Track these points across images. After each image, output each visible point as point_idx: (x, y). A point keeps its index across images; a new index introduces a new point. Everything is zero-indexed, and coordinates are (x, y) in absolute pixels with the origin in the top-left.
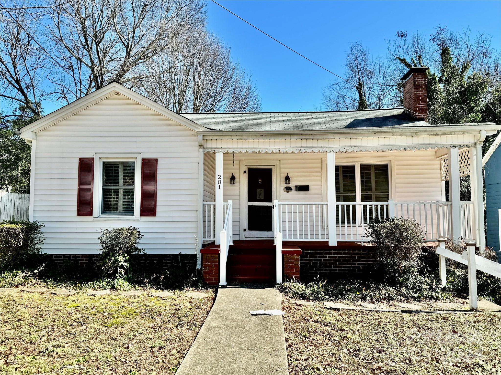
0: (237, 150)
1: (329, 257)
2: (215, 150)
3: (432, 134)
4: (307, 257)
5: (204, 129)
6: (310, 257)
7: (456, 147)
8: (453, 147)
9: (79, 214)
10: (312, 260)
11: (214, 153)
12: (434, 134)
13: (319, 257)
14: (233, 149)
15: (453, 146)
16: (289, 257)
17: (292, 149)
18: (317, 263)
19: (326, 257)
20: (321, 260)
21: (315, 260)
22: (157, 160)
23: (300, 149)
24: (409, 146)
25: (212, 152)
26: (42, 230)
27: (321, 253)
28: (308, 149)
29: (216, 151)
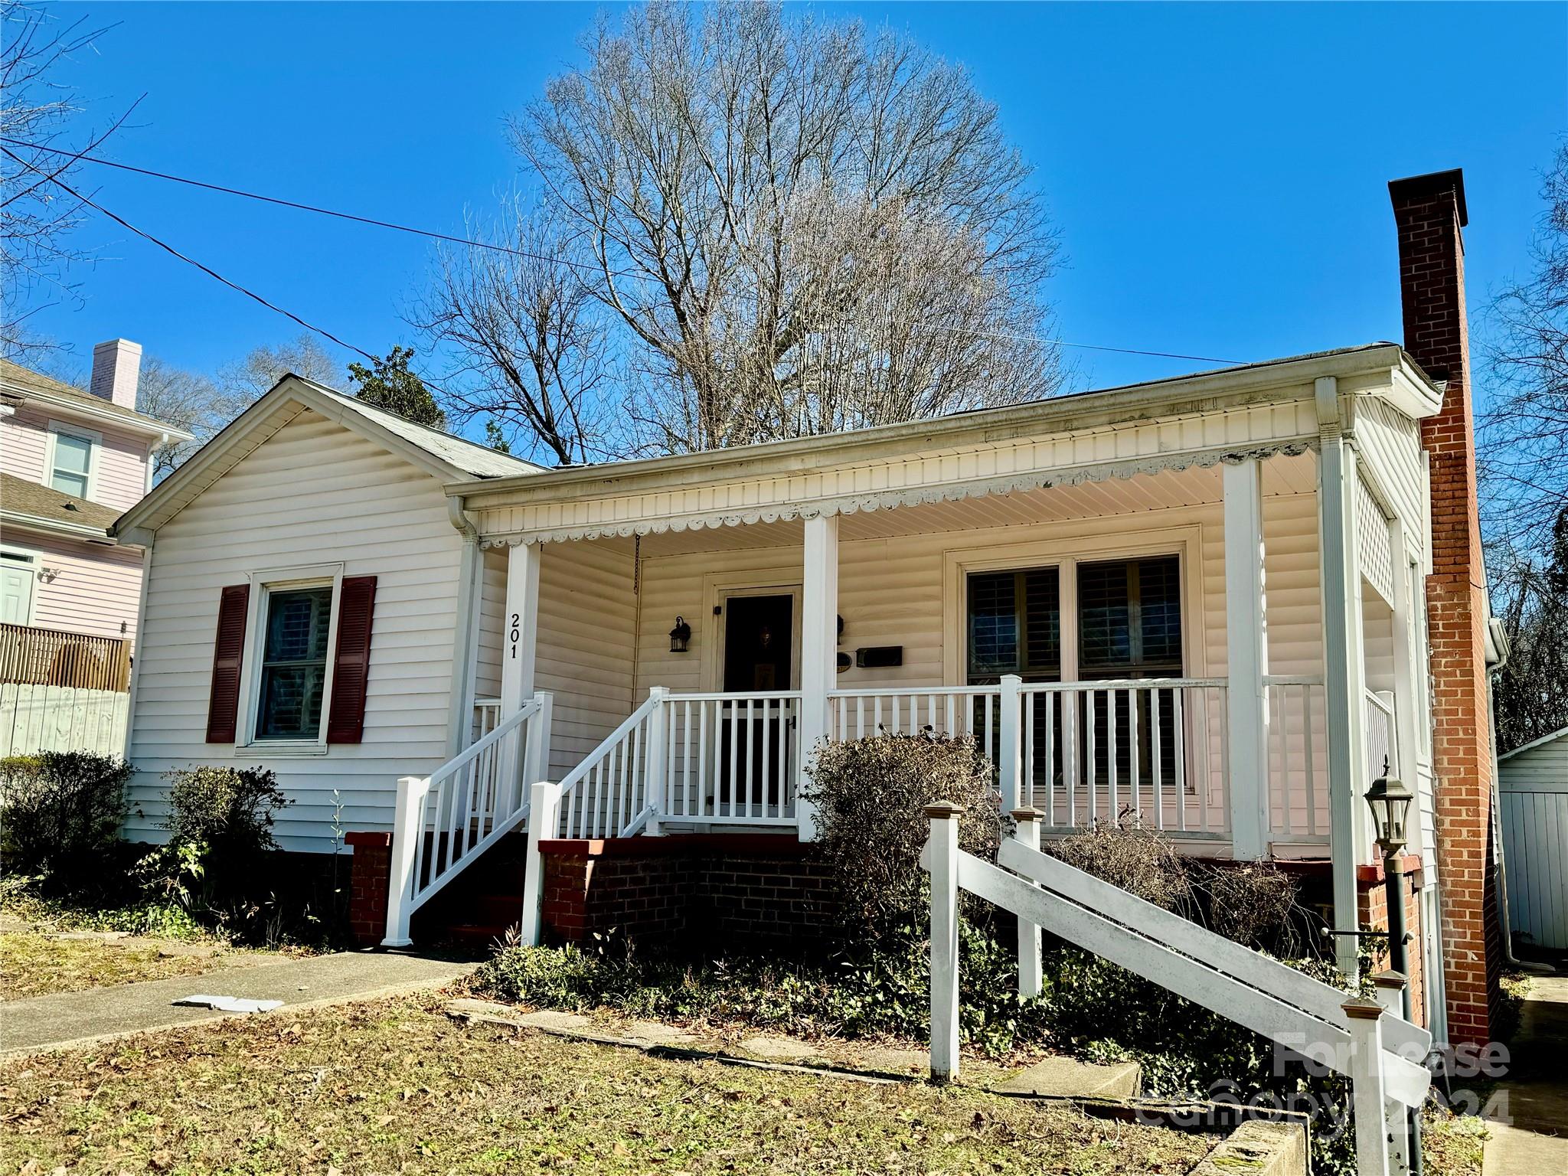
0: (560, 532)
1: (796, 882)
2: (509, 537)
3: (1127, 416)
4: (729, 879)
5: (464, 479)
6: (741, 879)
7: (1240, 458)
8: (1231, 460)
9: (210, 739)
10: (744, 892)
11: (507, 547)
12: (1132, 419)
13: (768, 881)
14: (550, 533)
15: (1231, 456)
16: (560, 863)
17: (703, 518)
18: (758, 904)
19: (786, 882)
20: (770, 893)
21: (755, 892)
22: (374, 580)
23: (722, 515)
24: (1062, 473)
25: (500, 546)
26: (136, 781)
27: (773, 869)
28: (746, 512)
29: (511, 540)
